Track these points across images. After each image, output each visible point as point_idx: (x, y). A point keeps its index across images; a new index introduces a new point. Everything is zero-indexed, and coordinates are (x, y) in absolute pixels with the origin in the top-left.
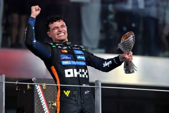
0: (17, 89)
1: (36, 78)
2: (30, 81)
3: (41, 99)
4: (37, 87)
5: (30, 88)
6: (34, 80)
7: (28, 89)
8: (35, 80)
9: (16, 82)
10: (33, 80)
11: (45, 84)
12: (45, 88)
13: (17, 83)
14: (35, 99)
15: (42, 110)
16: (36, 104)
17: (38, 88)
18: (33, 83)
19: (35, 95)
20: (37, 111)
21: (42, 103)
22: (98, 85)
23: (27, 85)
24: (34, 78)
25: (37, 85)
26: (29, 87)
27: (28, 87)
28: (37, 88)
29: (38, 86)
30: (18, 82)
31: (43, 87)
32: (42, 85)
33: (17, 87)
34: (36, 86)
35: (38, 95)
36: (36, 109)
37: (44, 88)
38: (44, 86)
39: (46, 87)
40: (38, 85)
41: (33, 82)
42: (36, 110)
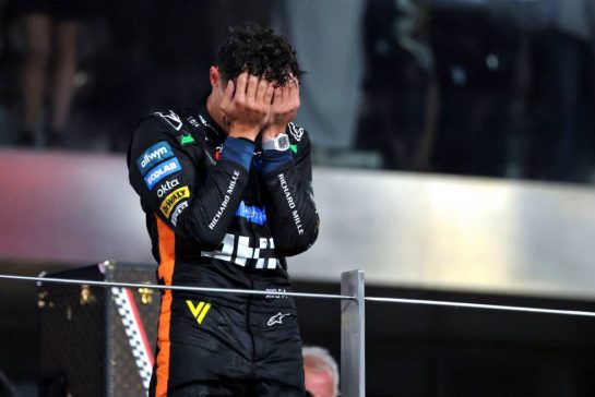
0: (41, 304)
1: (114, 262)
2: (92, 271)
3: (132, 343)
4: (117, 296)
5: (92, 298)
6: (107, 267)
7: (82, 302)
8: (111, 267)
9: (37, 276)
10: (102, 270)
11: (148, 285)
12: (150, 299)
13: (41, 278)
14: (112, 343)
15: (138, 386)
16: (113, 363)
17: (122, 298)
18: (102, 280)
19: (111, 329)
20: (118, 387)
21: (138, 358)
22: (352, 289)
23: (79, 288)
24: (107, 263)
25: (120, 288)
26: (89, 296)
27: (85, 295)
28: (118, 301)
29: (121, 291)
30: (45, 277)
31: (140, 295)
32: (138, 288)
33: (42, 296)
34: (115, 291)
35: (123, 328)
36: (115, 380)
37: (144, 301)
38: (146, 291)
39: (152, 295)
40: (124, 290)
41: (102, 277)
42: (112, 386)
